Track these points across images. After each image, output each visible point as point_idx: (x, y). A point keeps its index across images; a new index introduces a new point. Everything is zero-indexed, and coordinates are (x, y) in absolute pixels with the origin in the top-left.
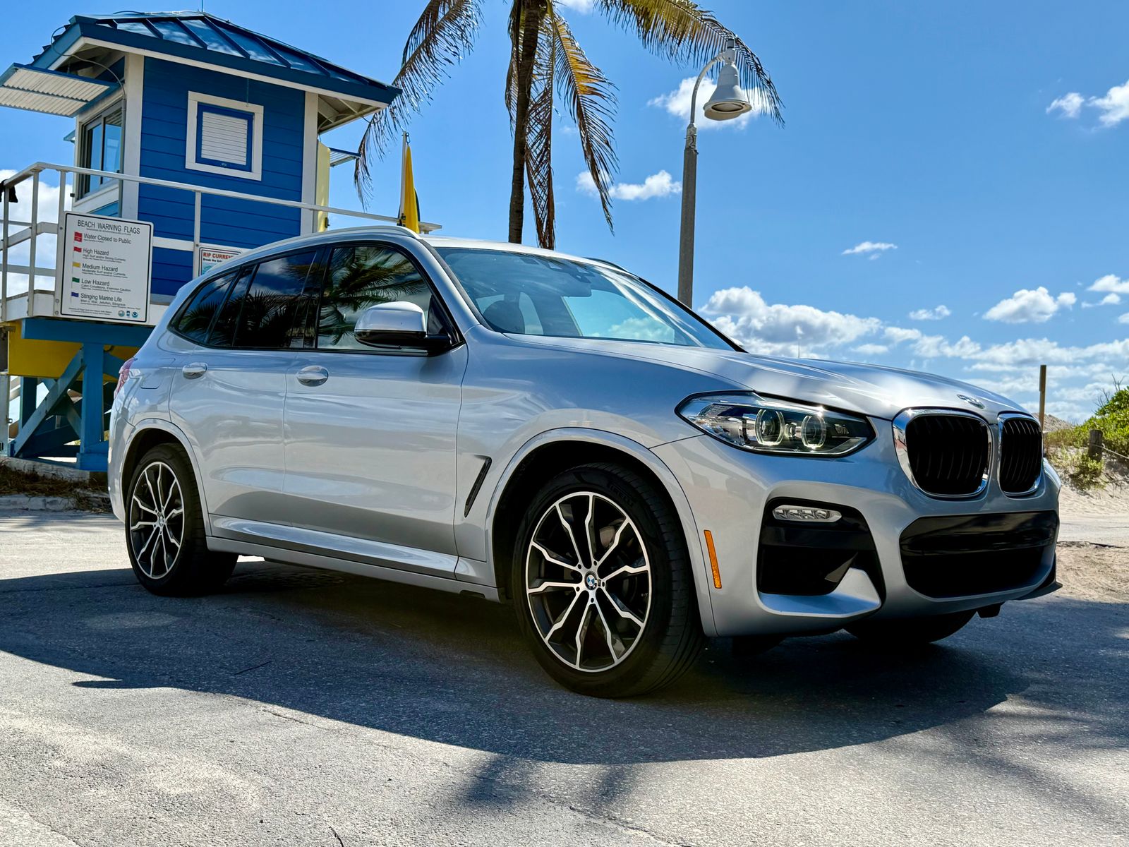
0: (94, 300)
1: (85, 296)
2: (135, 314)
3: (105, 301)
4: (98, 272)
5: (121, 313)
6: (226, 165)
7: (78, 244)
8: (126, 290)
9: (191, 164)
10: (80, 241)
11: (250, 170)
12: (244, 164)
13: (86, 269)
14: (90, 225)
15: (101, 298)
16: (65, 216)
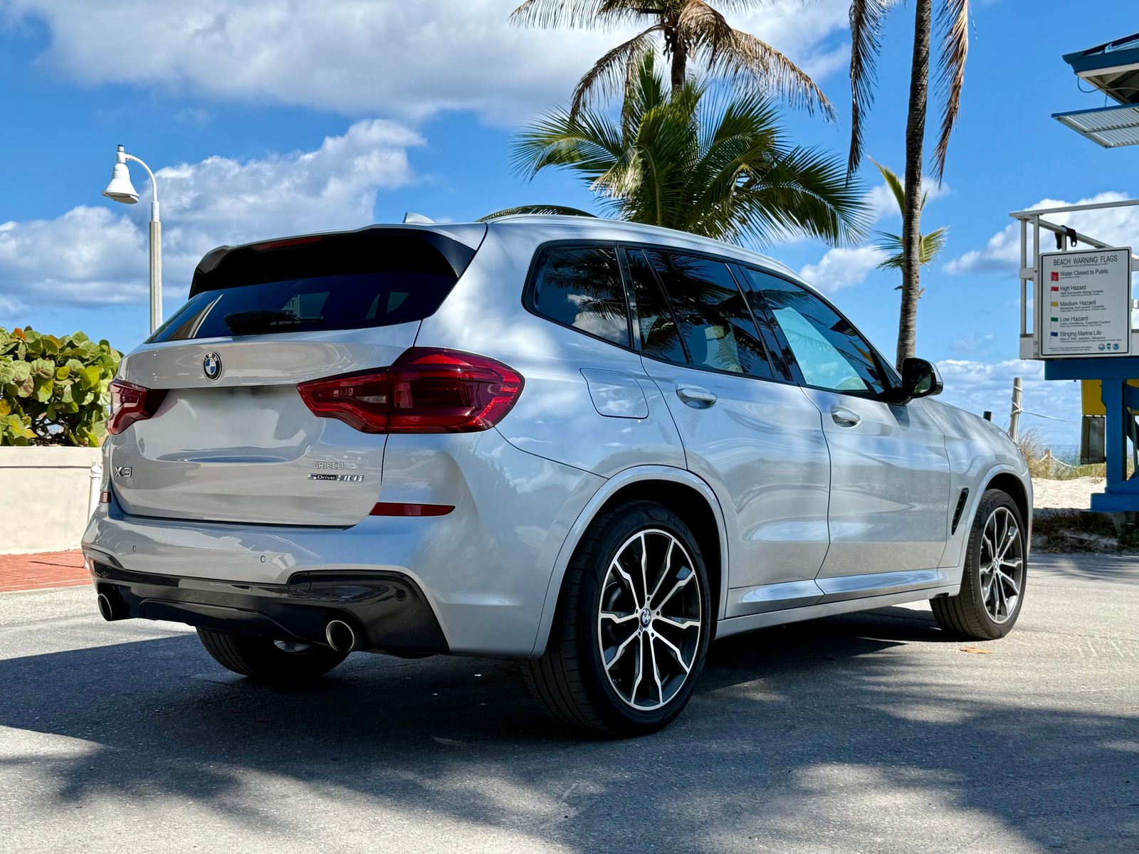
0: (1073, 337)
1: (1065, 334)
2: (1116, 346)
3: (1084, 337)
4: (1076, 308)
5: (1101, 346)
7: (1055, 284)
8: (1106, 322)
10: (1057, 280)
13: (1064, 307)
14: (1066, 262)
15: (1081, 333)
16: (1040, 259)
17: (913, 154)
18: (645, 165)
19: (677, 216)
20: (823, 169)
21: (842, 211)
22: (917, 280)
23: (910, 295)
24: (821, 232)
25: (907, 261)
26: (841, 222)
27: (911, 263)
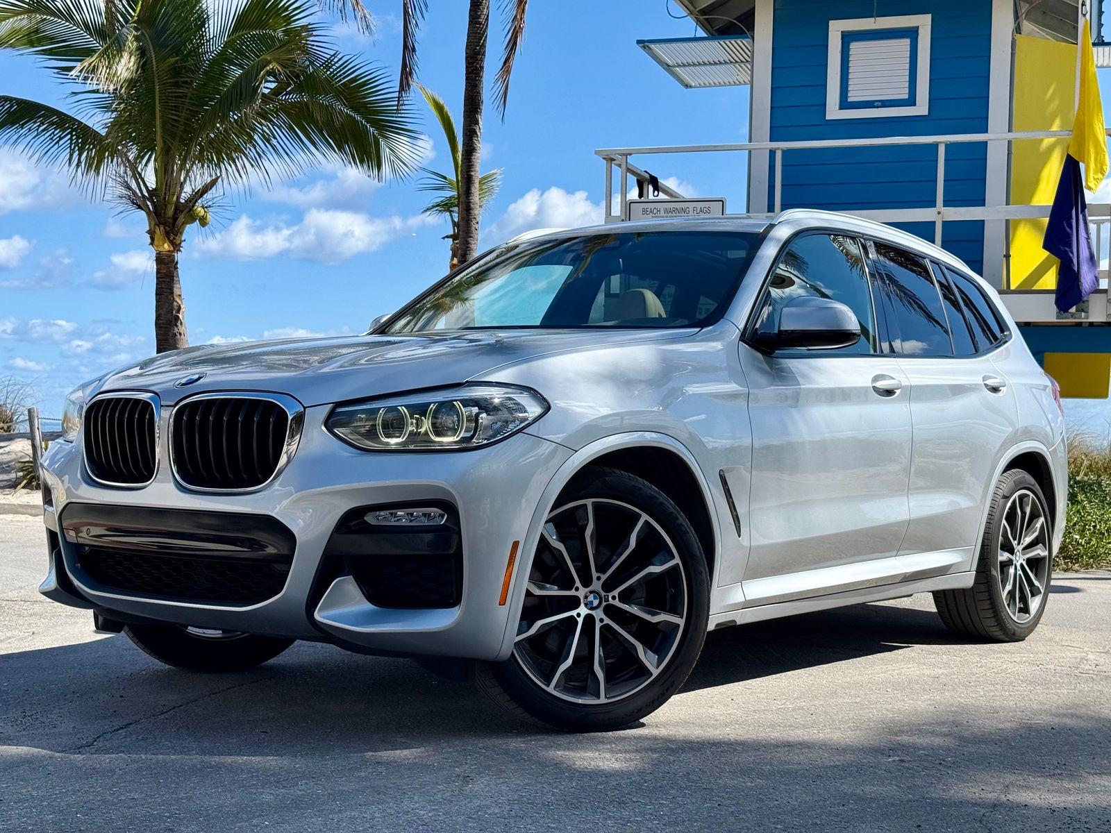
6: (880, 104)
9: (834, 112)
11: (914, 104)
12: (906, 97)
14: (655, 211)
16: (628, 206)
17: (474, 76)
18: (142, 52)
19: (182, 123)
20: (365, 84)
21: (387, 138)
22: (477, 226)
23: (469, 243)
24: (362, 162)
25: (465, 202)
26: (385, 152)
27: (470, 206)
